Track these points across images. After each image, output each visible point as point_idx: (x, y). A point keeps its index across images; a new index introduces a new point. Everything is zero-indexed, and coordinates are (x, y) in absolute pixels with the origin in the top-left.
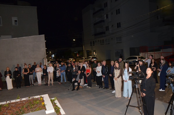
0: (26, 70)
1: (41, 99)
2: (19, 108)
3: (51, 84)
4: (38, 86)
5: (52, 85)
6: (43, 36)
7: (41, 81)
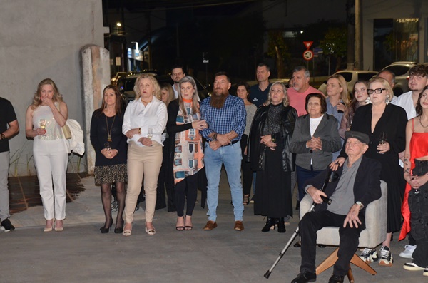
3: (139, 227)
4: (39, 232)
5: (150, 232)
7: (61, 197)
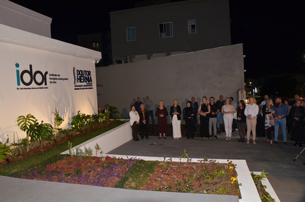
0: (204, 108)
1: (231, 167)
2: (183, 175)
3: (251, 141)
4: (224, 140)
5: (254, 143)
6: (240, 46)
7: (231, 131)
